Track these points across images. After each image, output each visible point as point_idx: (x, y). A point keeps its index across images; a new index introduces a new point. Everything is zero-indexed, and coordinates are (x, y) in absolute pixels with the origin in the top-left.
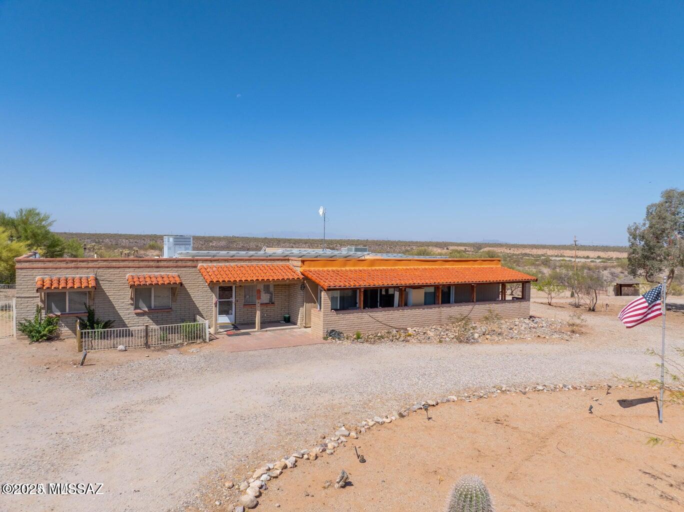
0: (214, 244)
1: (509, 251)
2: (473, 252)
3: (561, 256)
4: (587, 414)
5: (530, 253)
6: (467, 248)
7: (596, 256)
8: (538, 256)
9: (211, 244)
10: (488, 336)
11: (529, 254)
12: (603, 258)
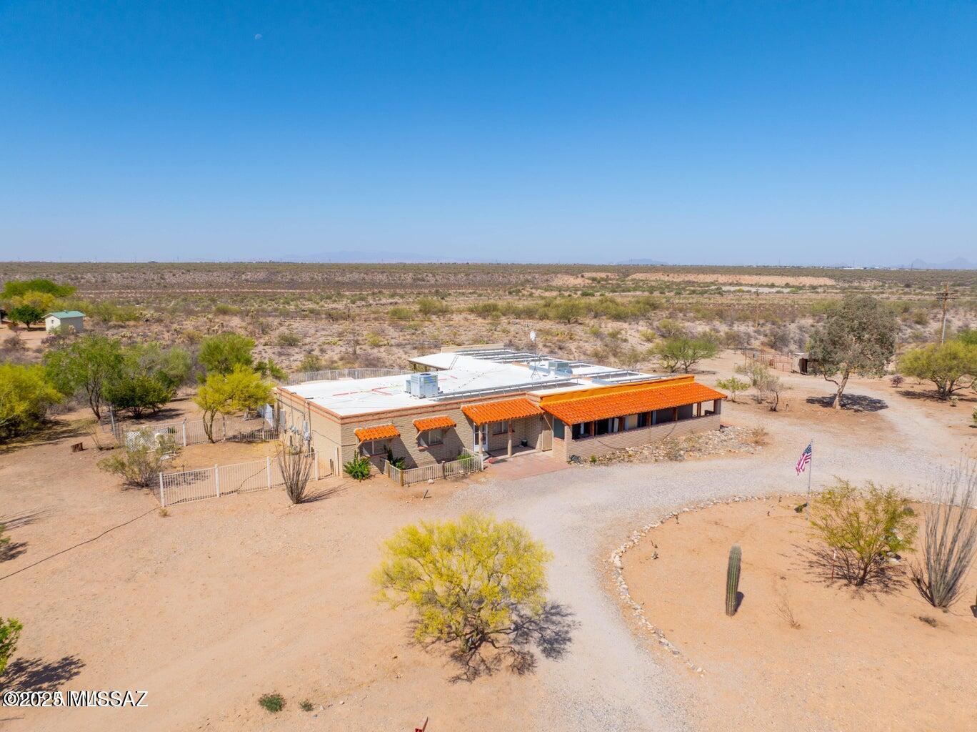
0: (249, 277)
1: (666, 279)
2: (617, 280)
3: (737, 284)
4: (766, 517)
5: (696, 281)
6: (609, 274)
7: (784, 283)
8: (706, 285)
9: (244, 277)
10: (691, 453)
11: (694, 282)
12: (793, 287)
